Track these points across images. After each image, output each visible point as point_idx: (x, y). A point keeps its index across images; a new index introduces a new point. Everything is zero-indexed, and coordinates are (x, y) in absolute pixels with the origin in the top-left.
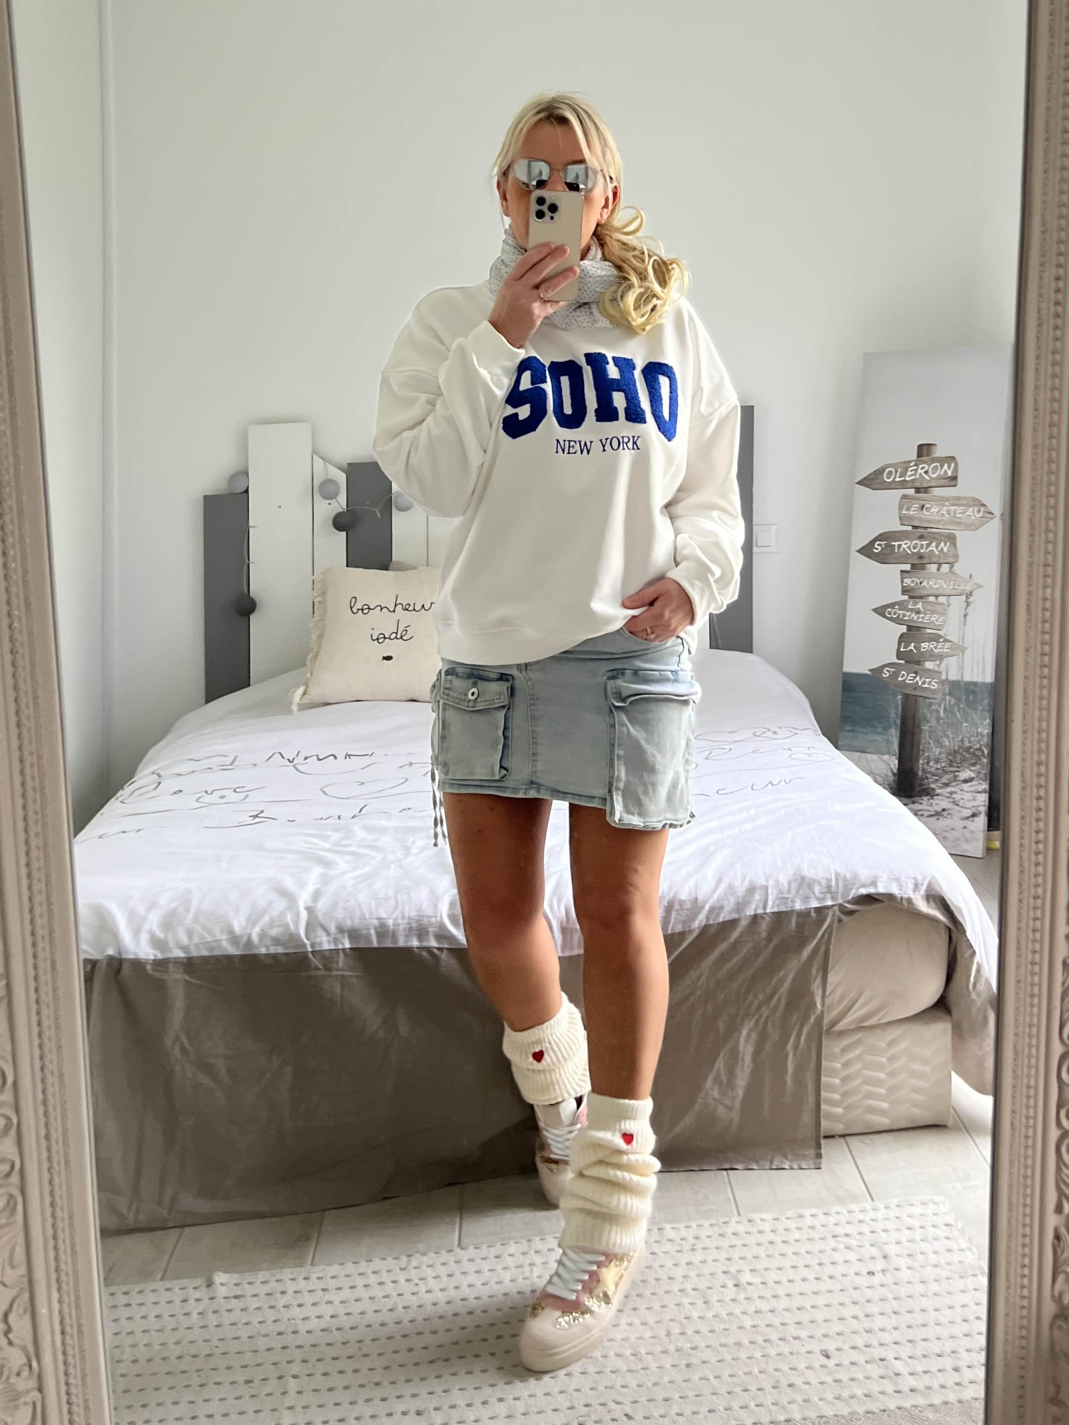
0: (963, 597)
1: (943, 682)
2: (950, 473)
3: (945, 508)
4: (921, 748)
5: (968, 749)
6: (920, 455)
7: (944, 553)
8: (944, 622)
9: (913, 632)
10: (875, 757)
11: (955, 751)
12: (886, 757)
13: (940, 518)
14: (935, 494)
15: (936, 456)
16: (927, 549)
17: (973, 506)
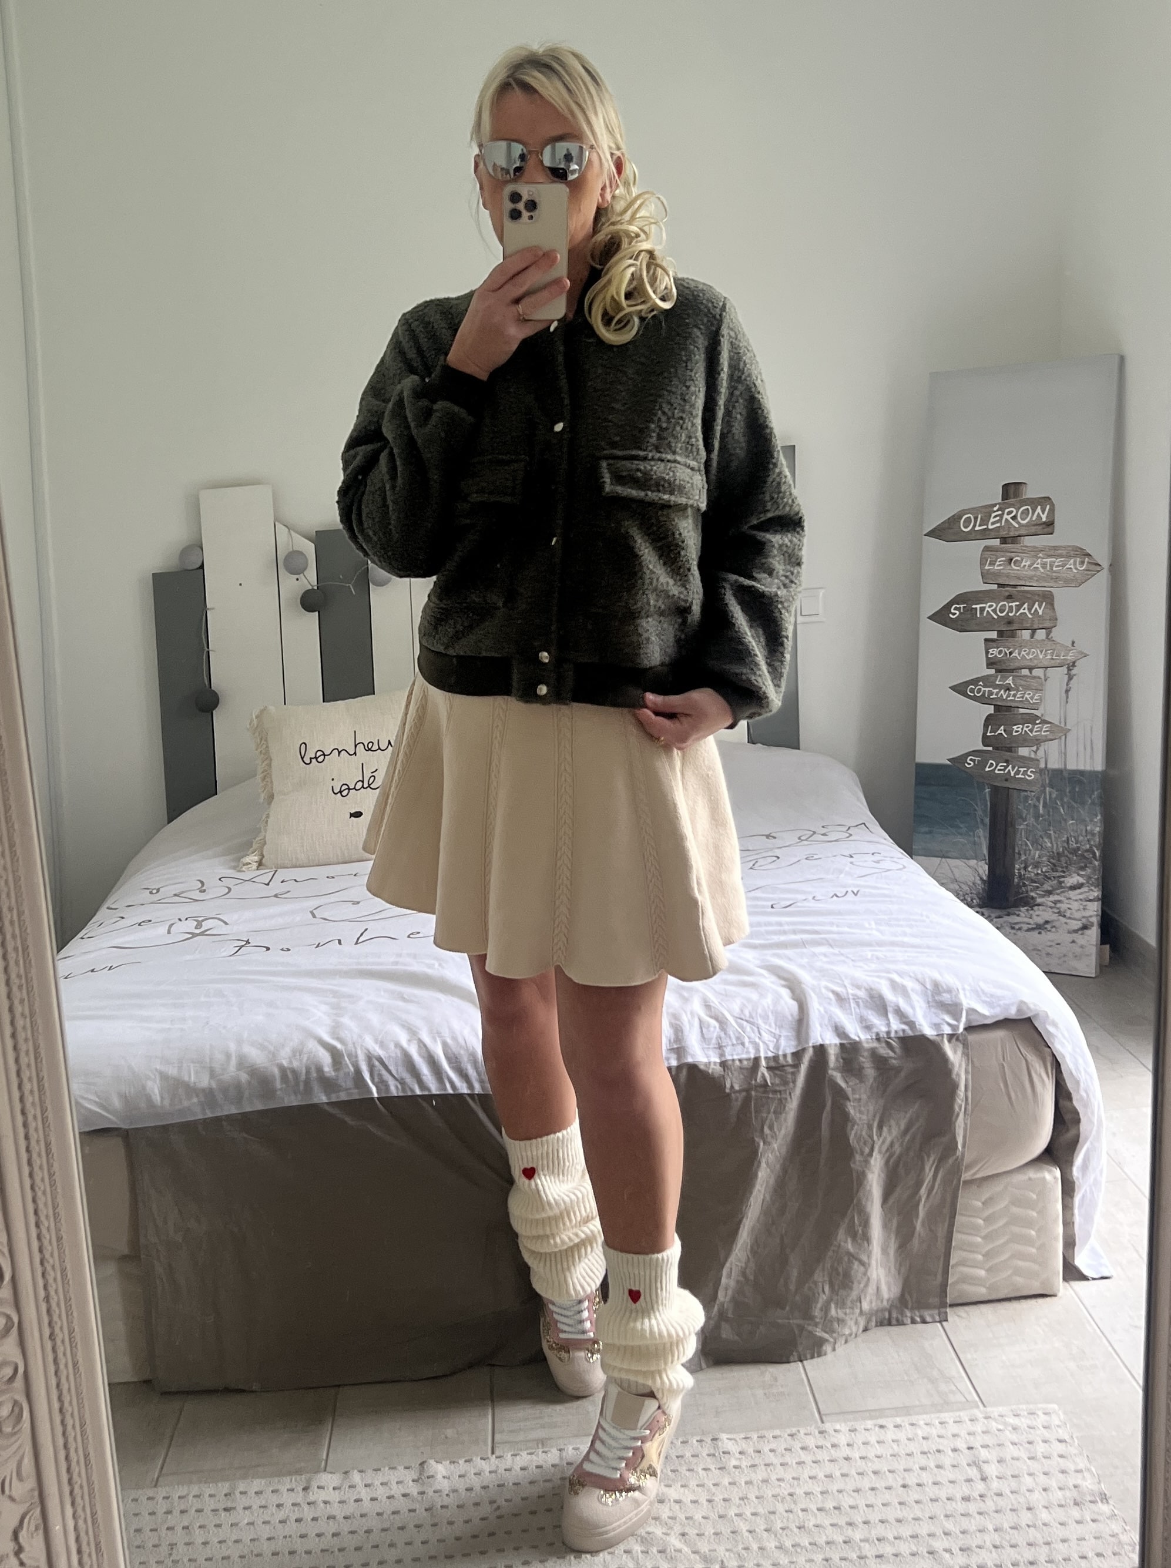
0: (1064, 669)
1: (1041, 772)
2: (1044, 519)
3: (1039, 561)
4: (1017, 851)
5: (1074, 851)
6: (1006, 495)
7: (1040, 616)
8: (1041, 699)
9: (1002, 714)
10: (957, 862)
11: (1058, 853)
12: (973, 862)
13: (1033, 573)
14: (1026, 544)
15: (1027, 497)
16: (1016, 612)
17: (1075, 556)
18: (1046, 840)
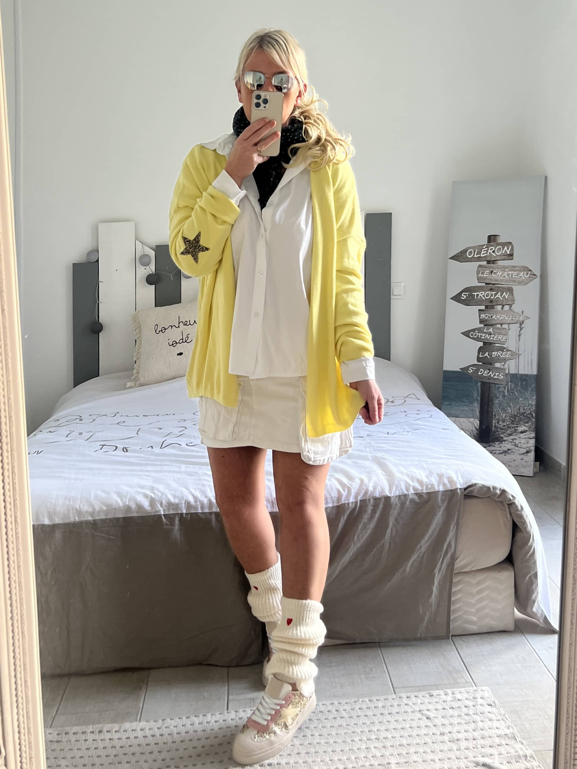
0: (518, 325)
1: (506, 374)
2: (508, 253)
3: (506, 273)
4: (494, 414)
5: (523, 414)
6: (489, 241)
7: (506, 299)
8: (506, 339)
9: (487, 346)
10: (465, 420)
11: (515, 415)
12: (472, 420)
13: (503, 278)
14: (499, 264)
15: (500, 241)
16: (495, 297)
17: (524, 271)
18: (509, 409)
